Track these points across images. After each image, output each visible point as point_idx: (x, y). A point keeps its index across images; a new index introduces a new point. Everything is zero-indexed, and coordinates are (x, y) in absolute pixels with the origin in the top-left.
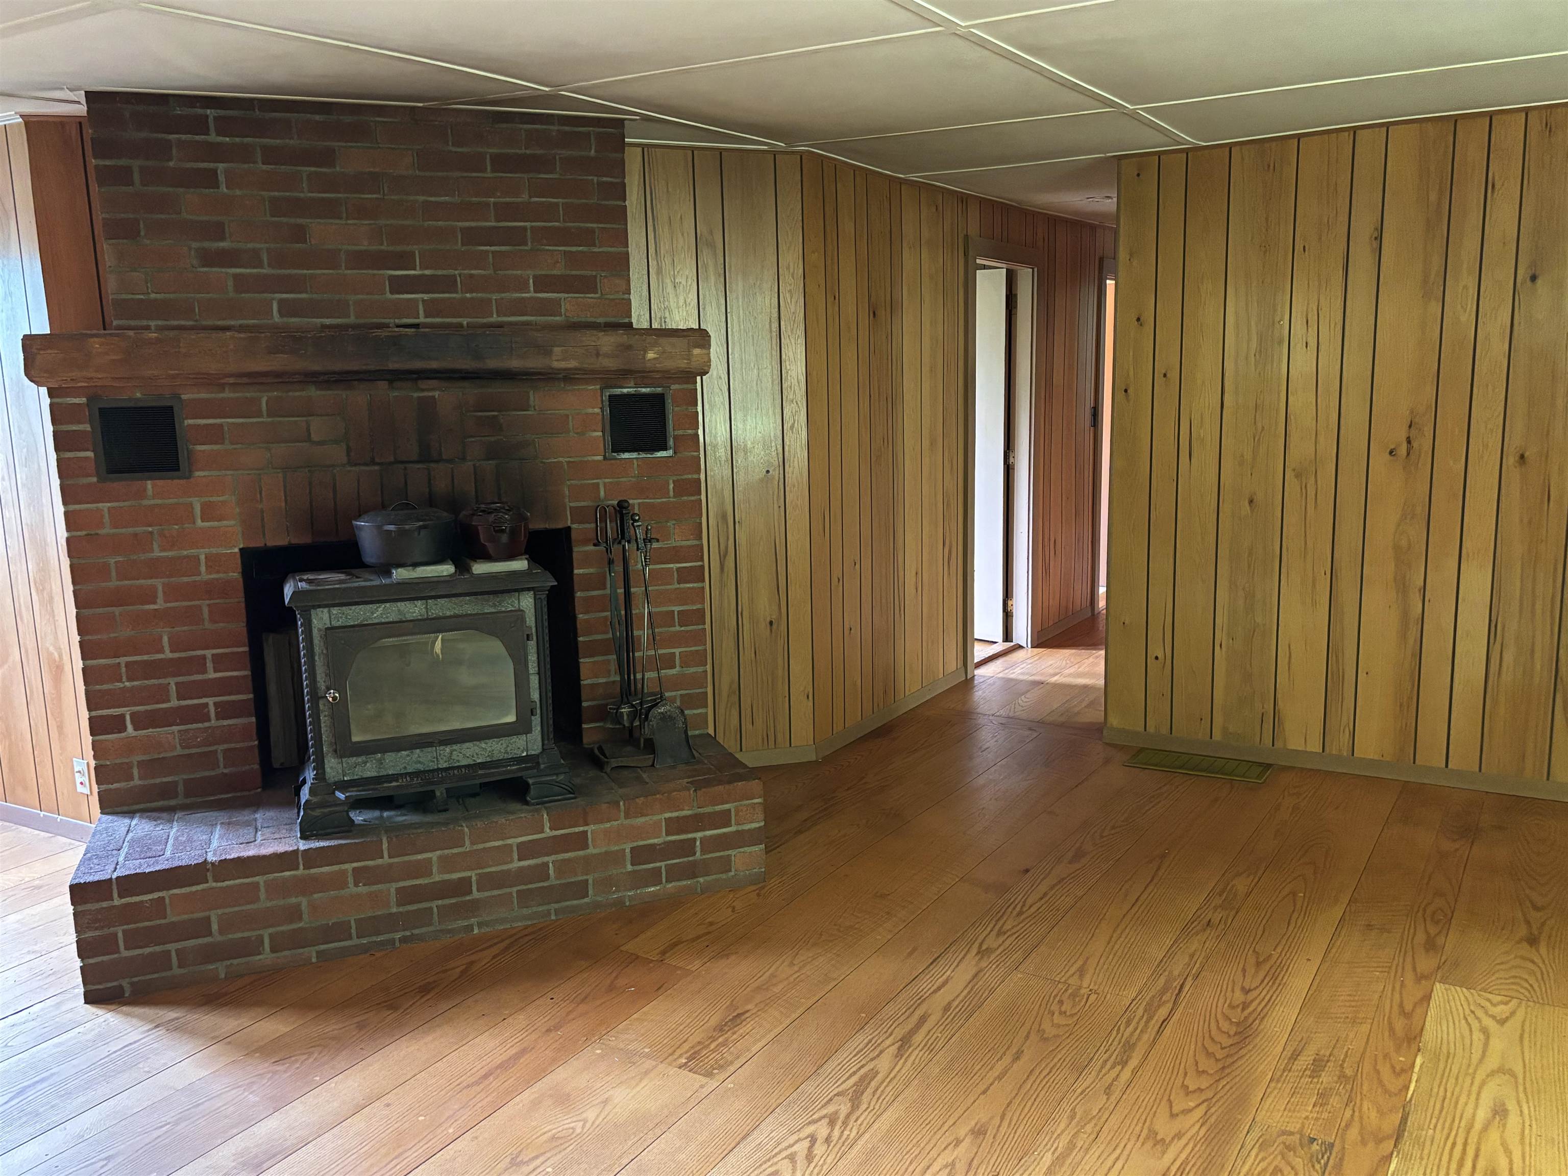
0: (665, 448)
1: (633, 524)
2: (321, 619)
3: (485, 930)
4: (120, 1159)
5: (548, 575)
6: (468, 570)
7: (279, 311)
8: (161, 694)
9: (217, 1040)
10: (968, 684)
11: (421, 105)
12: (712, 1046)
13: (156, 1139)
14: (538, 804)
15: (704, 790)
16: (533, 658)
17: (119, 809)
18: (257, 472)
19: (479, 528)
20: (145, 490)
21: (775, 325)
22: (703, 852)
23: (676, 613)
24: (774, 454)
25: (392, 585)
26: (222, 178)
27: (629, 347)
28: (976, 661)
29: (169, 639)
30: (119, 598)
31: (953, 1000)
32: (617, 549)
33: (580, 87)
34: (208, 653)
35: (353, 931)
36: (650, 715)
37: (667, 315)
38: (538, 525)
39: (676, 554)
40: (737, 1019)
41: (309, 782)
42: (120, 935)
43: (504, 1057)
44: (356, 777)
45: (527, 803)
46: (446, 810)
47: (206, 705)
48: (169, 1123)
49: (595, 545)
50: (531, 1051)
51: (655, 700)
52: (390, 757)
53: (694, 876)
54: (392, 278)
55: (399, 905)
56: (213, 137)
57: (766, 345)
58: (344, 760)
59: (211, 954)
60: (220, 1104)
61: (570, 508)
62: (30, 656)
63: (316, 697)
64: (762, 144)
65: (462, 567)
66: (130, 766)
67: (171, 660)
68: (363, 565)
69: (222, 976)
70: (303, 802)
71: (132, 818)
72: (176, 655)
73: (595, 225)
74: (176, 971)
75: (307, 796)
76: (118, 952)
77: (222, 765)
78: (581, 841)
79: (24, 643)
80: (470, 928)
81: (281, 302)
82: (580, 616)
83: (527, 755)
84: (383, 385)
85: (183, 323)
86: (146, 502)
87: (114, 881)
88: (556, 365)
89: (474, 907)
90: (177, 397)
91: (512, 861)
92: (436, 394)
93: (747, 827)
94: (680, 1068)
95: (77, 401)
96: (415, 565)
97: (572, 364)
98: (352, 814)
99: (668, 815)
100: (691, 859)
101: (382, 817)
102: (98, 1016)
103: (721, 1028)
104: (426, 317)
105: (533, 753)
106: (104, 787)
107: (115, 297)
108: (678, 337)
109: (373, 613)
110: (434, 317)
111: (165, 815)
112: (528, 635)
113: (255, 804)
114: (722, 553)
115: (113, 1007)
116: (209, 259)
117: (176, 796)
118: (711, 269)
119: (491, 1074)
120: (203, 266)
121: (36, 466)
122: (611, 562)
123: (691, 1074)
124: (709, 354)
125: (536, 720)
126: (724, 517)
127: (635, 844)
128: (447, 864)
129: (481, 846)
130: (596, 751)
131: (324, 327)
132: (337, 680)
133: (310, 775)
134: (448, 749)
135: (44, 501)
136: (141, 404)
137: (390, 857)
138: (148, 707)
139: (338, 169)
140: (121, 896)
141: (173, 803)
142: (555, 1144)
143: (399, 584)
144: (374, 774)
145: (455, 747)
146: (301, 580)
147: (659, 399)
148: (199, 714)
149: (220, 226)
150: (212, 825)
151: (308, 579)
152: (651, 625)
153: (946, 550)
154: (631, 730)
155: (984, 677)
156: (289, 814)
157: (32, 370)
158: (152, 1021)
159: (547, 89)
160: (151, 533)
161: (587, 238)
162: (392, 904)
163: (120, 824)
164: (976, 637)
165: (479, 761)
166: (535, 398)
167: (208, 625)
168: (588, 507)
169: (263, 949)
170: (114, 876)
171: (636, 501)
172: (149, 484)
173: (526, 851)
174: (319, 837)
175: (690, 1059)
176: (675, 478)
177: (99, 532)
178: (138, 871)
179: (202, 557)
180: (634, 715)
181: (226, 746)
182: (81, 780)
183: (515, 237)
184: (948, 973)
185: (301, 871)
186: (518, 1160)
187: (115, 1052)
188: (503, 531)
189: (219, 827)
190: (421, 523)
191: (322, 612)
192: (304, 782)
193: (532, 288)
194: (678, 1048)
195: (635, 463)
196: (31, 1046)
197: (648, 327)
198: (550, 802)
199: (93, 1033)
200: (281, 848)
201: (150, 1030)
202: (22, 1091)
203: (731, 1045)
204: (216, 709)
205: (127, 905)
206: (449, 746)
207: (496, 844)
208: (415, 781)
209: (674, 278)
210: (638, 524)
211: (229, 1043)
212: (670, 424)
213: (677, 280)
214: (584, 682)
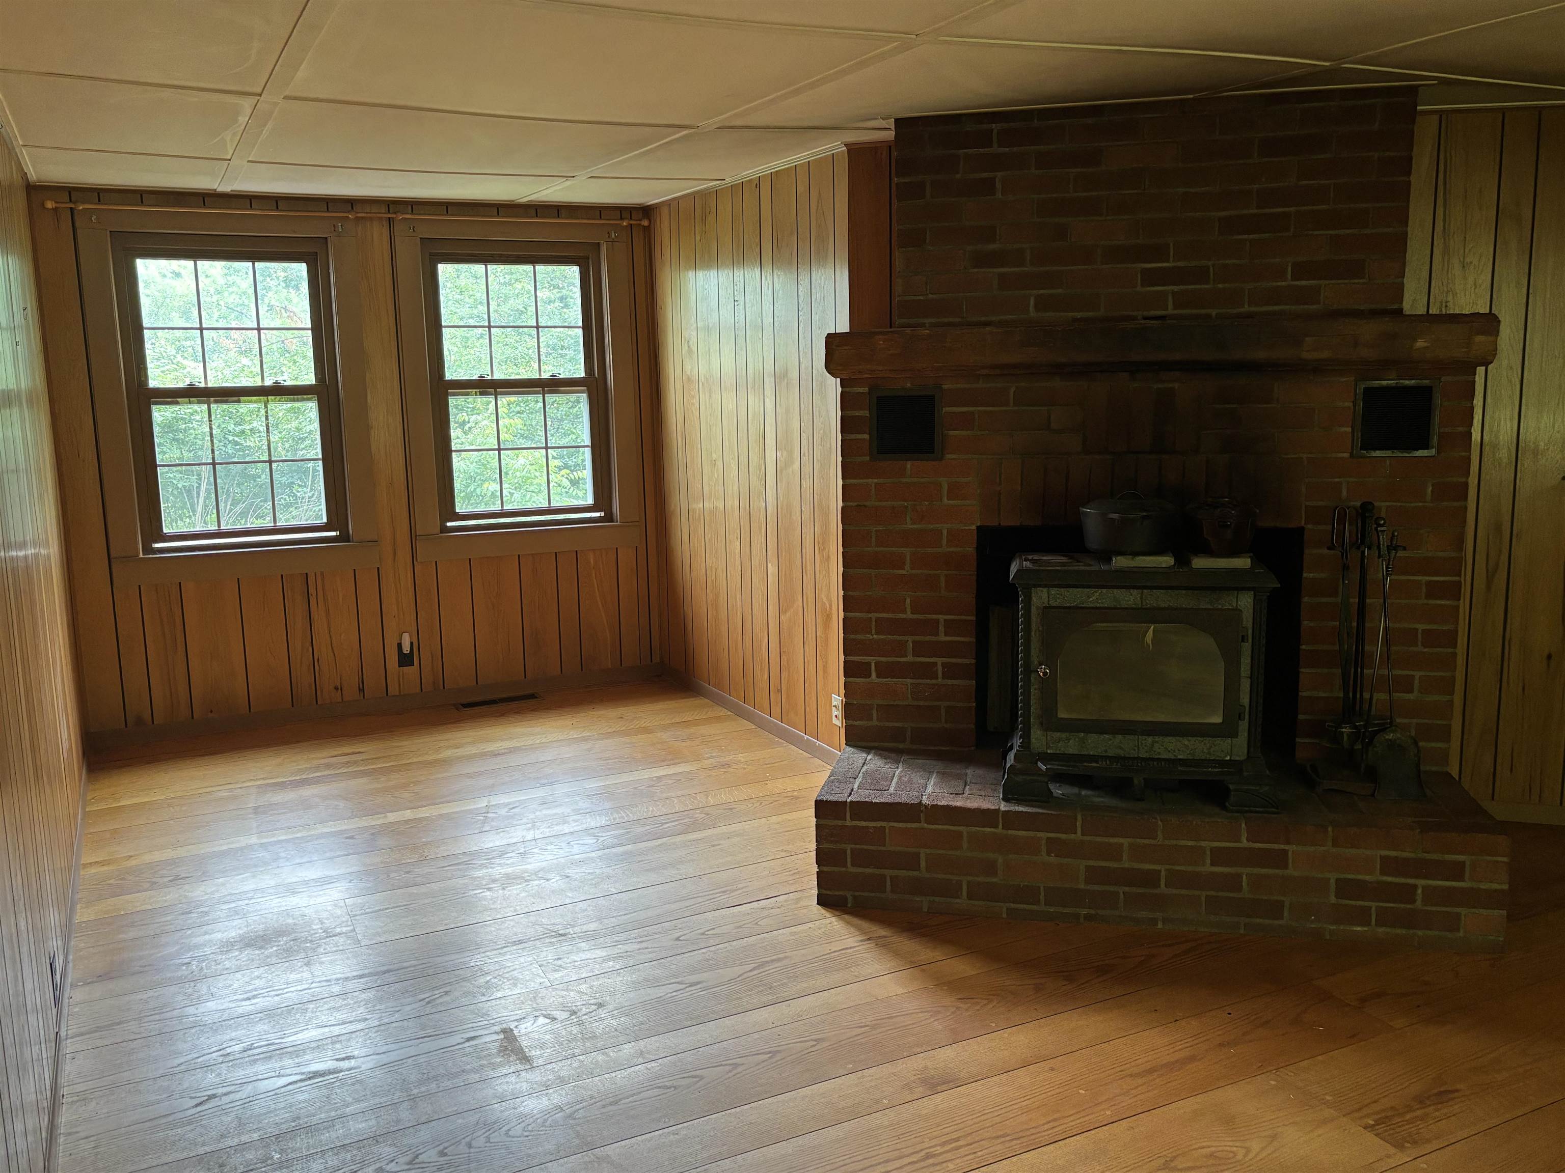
0: (1426, 447)
1: (1376, 529)
2: (1041, 597)
3: (1169, 926)
4: (826, 1044)
5: (1272, 576)
6: (1188, 563)
7: (1036, 306)
8: (900, 649)
9: (915, 965)
11: (1191, 96)
12: (1408, 1117)
13: (856, 1036)
14: (1238, 812)
15: (1434, 833)
16: (1246, 660)
17: (860, 744)
18: (999, 457)
19: (1204, 523)
20: (905, 469)
22: (1425, 902)
23: (1420, 631)
25: (1110, 572)
26: (998, 185)
27: (1394, 336)
29: (911, 600)
30: (877, 562)
32: (1354, 554)
33: (1367, 57)
34: (942, 618)
35: (1042, 897)
36: (1376, 740)
37: (1450, 298)
38: (1265, 523)
39: (1427, 566)
40: (1443, 1096)
41: (1016, 748)
42: (849, 852)
43: (1172, 1058)
44: (1058, 752)
45: (1224, 808)
46: (1143, 800)
47: (935, 664)
48: (867, 1026)
49: (1329, 548)
50: (1200, 1060)
51: (1384, 724)
52: (1092, 738)
53: (1411, 926)
54: (1144, 271)
55: (1087, 881)
56: (995, 149)
58: (1049, 733)
59: (919, 887)
60: (910, 1022)
61: (1306, 506)
62: (810, 604)
63: (1029, 670)
65: (1182, 561)
66: (871, 706)
67: (910, 620)
68: (1085, 550)
69: (925, 909)
70: (1008, 765)
71: (868, 754)
72: (915, 616)
73: (1369, 205)
74: (889, 895)
75: (1012, 761)
76: (845, 866)
77: (943, 720)
78: (1280, 859)
79: (806, 593)
80: (1154, 921)
81: (1038, 298)
82: (1305, 623)
83: (1230, 760)
84: (1124, 376)
85: (951, 320)
86: (904, 480)
87: (848, 804)
88: (1305, 355)
89: (1160, 901)
90: (939, 387)
91: (1204, 864)
92: (1176, 385)
93: (1483, 886)
94: (1365, 1128)
95: (861, 390)
96: (1136, 554)
97: (1325, 354)
98: (1052, 786)
99: (1385, 853)
100: (1409, 906)
101: (1080, 794)
102: (825, 918)
103: (1421, 1100)
104: (1175, 308)
105: (1237, 758)
106: (850, 722)
107: (904, 298)
108: (1460, 323)
109: (1089, 597)
110: (1182, 308)
111: (893, 755)
112: (1243, 636)
113: (967, 760)
114: (1489, 569)
115: (838, 913)
116: (980, 260)
117: (904, 741)
118: (1511, 245)
119: (1156, 1071)
120: (974, 267)
121: (828, 445)
122: (1345, 568)
123: (1377, 1139)
124: (1497, 341)
125: (1244, 725)
126: (1498, 528)
127: (1342, 876)
128: (1137, 853)
129: (1174, 842)
130: (1309, 769)
131: (1075, 320)
132: (1049, 657)
133: (1017, 742)
134: (1150, 740)
135: (830, 474)
136: (910, 394)
137: (1083, 834)
138: (890, 659)
139: (1104, 168)
140: (852, 818)
141: (901, 746)
142: (1211, 1162)
143: (1116, 571)
144: (1076, 752)
145: (1157, 739)
146: (1026, 560)
147: (1426, 393)
148: (927, 671)
149: (993, 229)
150: (930, 772)
151: (1032, 559)
152: (1387, 641)
154: (1351, 753)
156: (995, 775)
157: (831, 366)
158: (865, 933)
159: (1327, 64)
160: (906, 507)
161: (1358, 220)
162: (1080, 880)
163: (859, 757)
165: (1179, 757)
166: (1280, 390)
167: (943, 593)
168: (1326, 506)
169: (961, 893)
170: (849, 800)
171: (1383, 504)
172: (909, 465)
173: (1219, 857)
174: (1019, 802)
175: (1378, 1122)
176: (1435, 480)
177: (866, 503)
178: (867, 799)
179: (945, 532)
180: (1356, 737)
181: (948, 704)
182: (836, 713)
183: (1277, 224)
185: (1000, 830)
186: (1172, 1164)
187: (835, 952)
188: (1228, 527)
189: (935, 775)
190: (1145, 513)
191: (1042, 591)
192: (1011, 748)
193: (1289, 276)
194: (1366, 1106)
195: (1388, 462)
196: (774, 929)
197: (1425, 313)
198: (1251, 812)
199: (820, 931)
200: (986, 804)
201: (862, 941)
202: (762, 965)
203: (1431, 1122)
204: (943, 669)
205: (855, 827)
206: (1151, 737)
207: (1190, 843)
208: (1114, 765)
209: (1464, 258)
210: (1382, 529)
211: (923, 971)
212: (1436, 420)
213: (1468, 260)
214: (1303, 694)
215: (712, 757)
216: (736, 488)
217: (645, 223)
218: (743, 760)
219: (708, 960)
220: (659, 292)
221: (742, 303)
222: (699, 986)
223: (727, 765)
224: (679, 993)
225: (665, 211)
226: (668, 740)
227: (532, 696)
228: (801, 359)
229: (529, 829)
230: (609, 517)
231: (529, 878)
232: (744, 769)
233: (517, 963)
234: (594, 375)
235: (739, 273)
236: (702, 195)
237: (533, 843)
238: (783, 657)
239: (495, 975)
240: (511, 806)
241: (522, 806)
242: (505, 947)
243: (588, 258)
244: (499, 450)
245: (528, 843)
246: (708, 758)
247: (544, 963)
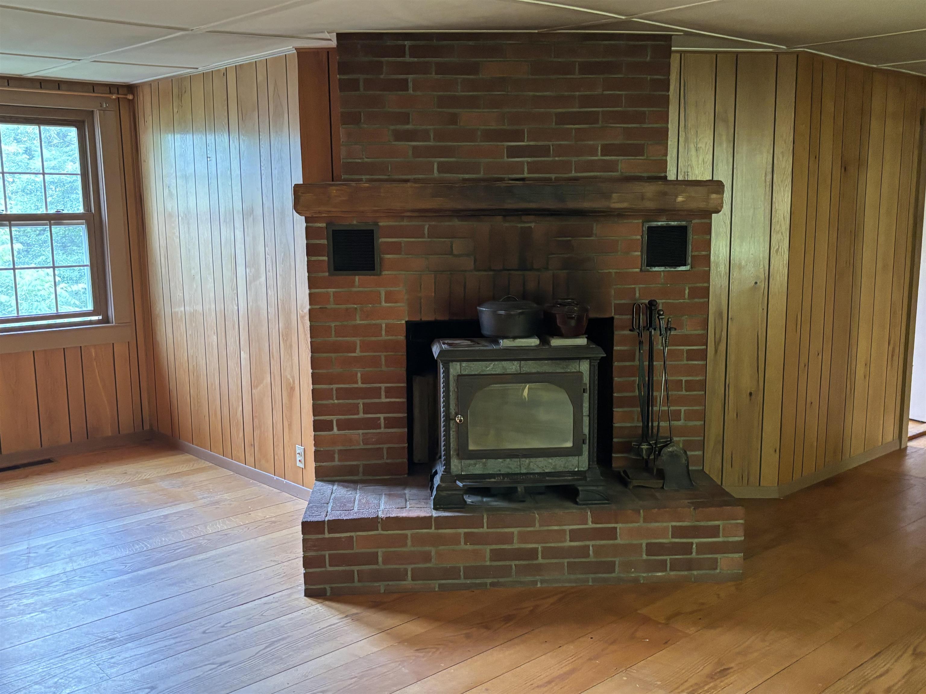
0: (685, 264)
1: (658, 317)
2: (456, 369)
3: (545, 585)
5: (600, 349)
6: (548, 343)
7: (438, 170)
8: (354, 409)
9: (381, 631)
10: (901, 452)
11: (536, 31)
12: (706, 688)
13: (349, 685)
14: (584, 505)
15: (700, 509)
16: (586, 405)
17: (328, 479)
18: (420, 273)
19: (557, 316)
20: (354, 282)
21: (769, 177)
22: (697, 553)
23: (684, 381)
24: (762, 270)
25: (500, 350)
26: (410, 85)
27: (665, 194)
28: (908, 436)
29: (361, 375)
30: (336, 348)
31: (893, 685)
32: (645, 334)
33: (647, 16)
34: (383, 386)
35: (462, 573)
36: (662, 452)
37: (689, 170)
38: (593, 315)
39: (686, 340)
40: (724, 672)
41: (440, 473)
42: (327, 557)
43: (561, 672)
44: (469, 473)
45: (576, 503)
46: (525, 502)
47: (379, 419)
48: (356, 677)
49: (630, 330)
50: (579, 670)
51: (666, 442)
52: (491, 462)
53: (690, 569)
54: (509, 147)
55: (491, 560)
56: (408, 59)
57: (762, 192)
58: (463, 461)
59: (378, 576)
60: (386, 671)
61: (615, 304)
62: (276, 380)
63: (448, 419)
64: (769, 47)
65: (544, 342)
66: (334, 452)
67: (361, 389)
68: (482, 336)
69: (382, 591)
70: (435, 486)
71: (333, 485)
72: (364, 386)
73: (646, 109)
74: (357, 584)
75: (438, 482)
76: (325, 566)
77: (385, 457)
78: (612, 534)
79: (273, 372)
80: (535, 582)
81: (439, 164)
82: (616, 379)
83: (578, 471)
84: (500, 218)
85: (381, 177)
86: (354, 289)
87: (326, 522)
88: (613, 205)
89: (539, 568)
90: (376, 224)
91: (565, 541)
92: (533, 225)
93: (731, 539)
95: (320, 225)
96: (515, 338)
97: (625, 205)
98: (465, 497)
99: (674, 524)
100: (689, 556)
101: (483, 501)
102: (313, 605)
103: (712, 677)
104: (529, 173)
105: (582, 469)
106: (318, 464)
107: (345, 161)
108: (700, 186)
109: (487, 367)
110: (533, 173)
111: (352, 485)
112: (584, 389)
113: (404, 484)
114: (717, 340)
115: (320, 601)
116: (399, 136)
117: (357, 475)
118: (724, 138)
119: (552, 682)
120: (396, 141)
121: (288, 264)
122: (641, 343)
124: (723, 198)
125: (586, 448)
126: (720, 314)
127: (649, 541)
128: (523, 538)
129: (546, 528)
130: (622, 474)
131: (465, 180)
132: (462, 409)
133: (440, 469)
134: (527, 461)
135: (291, 286)
136: (356, 228)
137: (488, 528)
138: (346, 417)
139: (481, 76)
140: (329, 533)
141: (355, 478)
143: (504, 349)
144: (480, 472)
145: (532, 460)
146: (444, 344)
147: (683, 230)
148: (374, 424)
149: (407, 115)
150: (380, 495)
151: (448, 343)
152: (667, 389)
153: (891, 348)
154: (647, 462)
155: (915, 448)
156: (426, 492)
157: (298, 207)
158: (343, 613)
159: (623, 18)
160: (356, 308)
161: (639, 118)
162: (487, 559)
163: (327, 488)
164: (910, 418)
165: (546, 471)
166: (597, 228)
167: (384, 368)
168: (626, 304)
169: (407, 578)
170: (327, 519)
171: (660, 301)
172: (357, 278)
173: (575, 535)
174: (445, 509)
176: (690, 286)
177: (327, 306)
178: (339, 518)
179: (384, 326)
180: (650, 451)
181: (388, 445)
182: (299, 459)
183: (591, 118)
184: (888, 665)
185: (433, 530)
187: (323, 628)
188: (573, 318)
189: (384, 496)
190: (520, 311)
191: (456, 365)
192: (436, 473)
193: (599, 154)
194: (682, 684)
195: (662, 274)
196: (275, 617)
197: (675, 179)
198: (592, 504)
199: (310, 615)
200: (422, 513)
201: (342, 618)
202: (272, 644)
203: (720, 689)
204: (385, 421)
205: (332, 538)
206: (528, 459)
207: (556, 528)
208: (506, 479)
209: (697, 144)
210: (662, 317)
211: (388, 634)
212: (690, 247)
213: (699, 146)
214: (616, 425)
215: (204, 498)
216: (212, 295)
217: (130, 97)
218: (228, 498)
219: (230, 645)
220: (143, 150)
221: (214, 159)
222: (227, 664)
223: (217, 502)
224: (213, 671)
225: (147, 90)
226: (166, 487)
227: (49, 461)
228: (264, 201)
229: (67, 563)
230: (106, 320)
231: (75, 600)
232: (231, 504)
233: (77, 665)
234: (91, 211)
235: (210, 138)
236: (180, 80)
237: (74, 573)
238: (255, 420)
239: (61, 677)
240: (48, 547)
241: (58, 546)
242: (65, 654)
243: (83, 122)
244: (14, 269)
245: (68, 573)
246: (201, 499)
247: (101, 662)
